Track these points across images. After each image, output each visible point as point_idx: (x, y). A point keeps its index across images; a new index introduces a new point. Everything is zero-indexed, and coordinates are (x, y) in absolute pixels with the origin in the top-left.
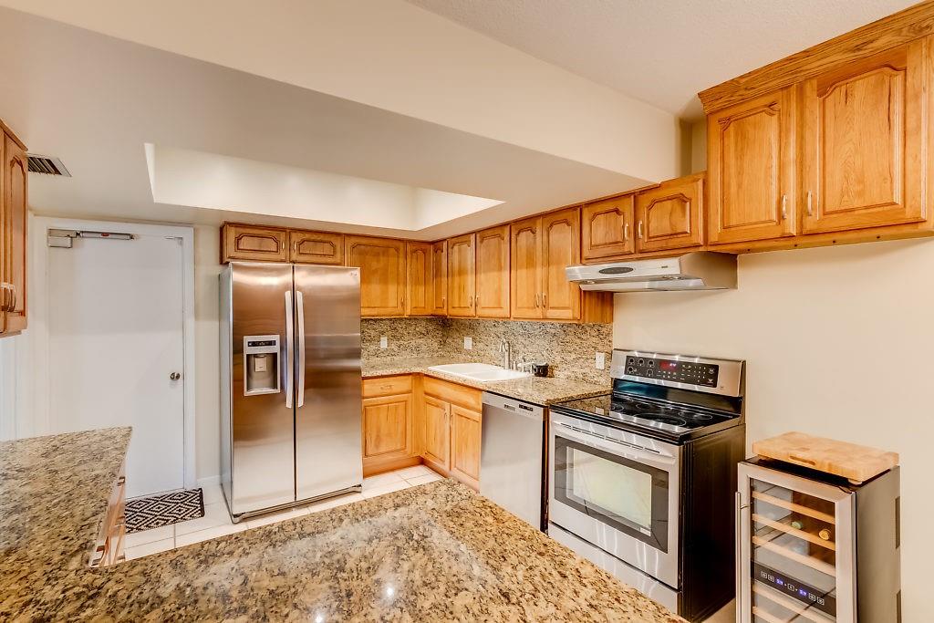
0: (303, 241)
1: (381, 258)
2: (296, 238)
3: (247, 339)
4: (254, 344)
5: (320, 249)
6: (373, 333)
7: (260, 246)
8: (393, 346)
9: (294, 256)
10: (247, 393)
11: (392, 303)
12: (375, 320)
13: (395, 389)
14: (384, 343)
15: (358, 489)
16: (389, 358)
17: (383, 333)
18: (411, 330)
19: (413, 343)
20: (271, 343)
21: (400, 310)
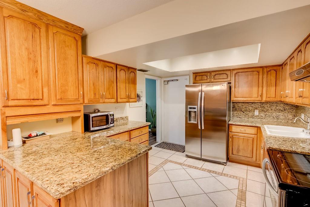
0: (216, 75)
1: (249, 76)
2: (213, 74)
3: (189, 106)
4: (190, 108)
5: (222, 76)
6: (251, 108)
7: (202, 78)
8: (262, 115)
9: (213, 80)
10: (188, 122)
11: (255, 95)
12: (252, 103)
13: (247, 132)
14: (257, 113)
15: (225, 164)
16: (259, 119)
17: (256, 108)
18: (274, 108)
19: (274, 114)
20: (194, 108)
21: (259, 98)
